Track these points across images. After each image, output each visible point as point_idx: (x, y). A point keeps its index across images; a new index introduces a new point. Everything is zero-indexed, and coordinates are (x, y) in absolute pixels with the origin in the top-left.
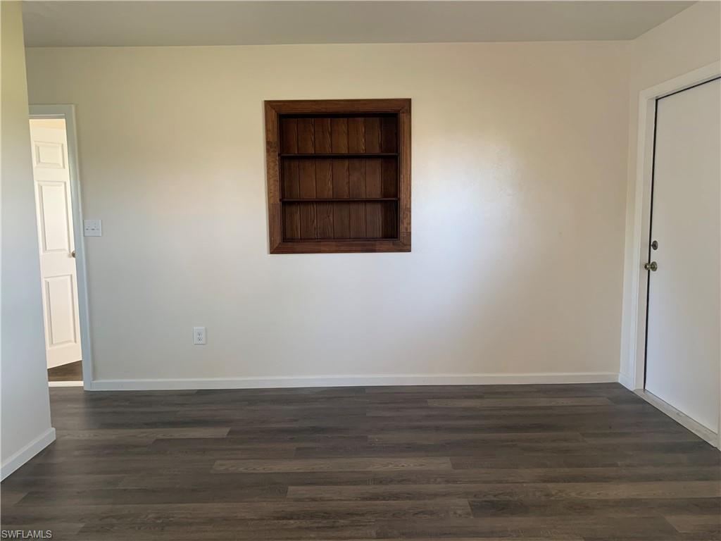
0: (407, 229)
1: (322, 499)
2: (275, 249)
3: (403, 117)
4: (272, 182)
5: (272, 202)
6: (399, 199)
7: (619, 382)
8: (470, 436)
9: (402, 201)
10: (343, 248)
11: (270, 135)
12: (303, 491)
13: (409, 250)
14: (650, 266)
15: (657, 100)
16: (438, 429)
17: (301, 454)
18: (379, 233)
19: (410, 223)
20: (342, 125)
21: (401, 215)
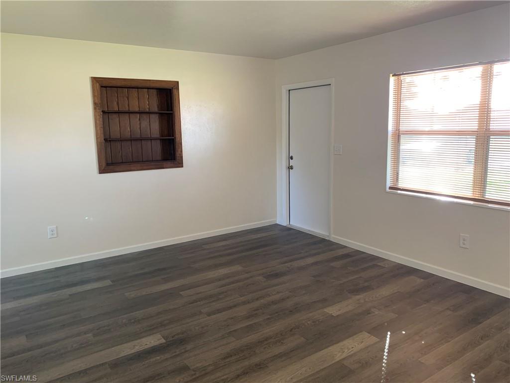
0: (180, 155)
1: (201, 293)
2: (102, 171)
3: (175, 91)
4: (98, 128)
5: (99, 141)
6: (175, 138)
7: (277, 223)
8: (235, 256)
9: (177, 139)
10: (144, 167)
11: (96, 99)
12: (188, 292)
13: (182, 167)
14: (290, 168)
15: (289, 90)
16: (221, 256)
17: (166, 280)
18: (159, 158)
19: (182, 151)
20: (134, 93)
21: (177, 147)
